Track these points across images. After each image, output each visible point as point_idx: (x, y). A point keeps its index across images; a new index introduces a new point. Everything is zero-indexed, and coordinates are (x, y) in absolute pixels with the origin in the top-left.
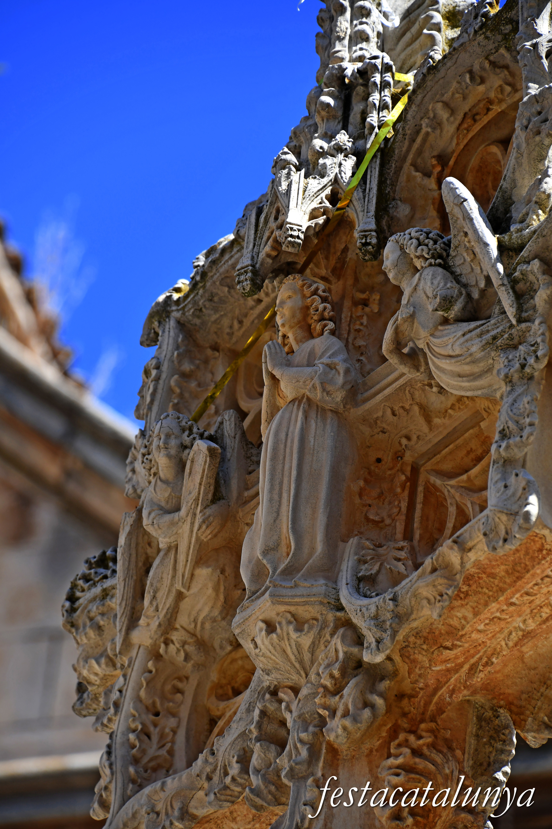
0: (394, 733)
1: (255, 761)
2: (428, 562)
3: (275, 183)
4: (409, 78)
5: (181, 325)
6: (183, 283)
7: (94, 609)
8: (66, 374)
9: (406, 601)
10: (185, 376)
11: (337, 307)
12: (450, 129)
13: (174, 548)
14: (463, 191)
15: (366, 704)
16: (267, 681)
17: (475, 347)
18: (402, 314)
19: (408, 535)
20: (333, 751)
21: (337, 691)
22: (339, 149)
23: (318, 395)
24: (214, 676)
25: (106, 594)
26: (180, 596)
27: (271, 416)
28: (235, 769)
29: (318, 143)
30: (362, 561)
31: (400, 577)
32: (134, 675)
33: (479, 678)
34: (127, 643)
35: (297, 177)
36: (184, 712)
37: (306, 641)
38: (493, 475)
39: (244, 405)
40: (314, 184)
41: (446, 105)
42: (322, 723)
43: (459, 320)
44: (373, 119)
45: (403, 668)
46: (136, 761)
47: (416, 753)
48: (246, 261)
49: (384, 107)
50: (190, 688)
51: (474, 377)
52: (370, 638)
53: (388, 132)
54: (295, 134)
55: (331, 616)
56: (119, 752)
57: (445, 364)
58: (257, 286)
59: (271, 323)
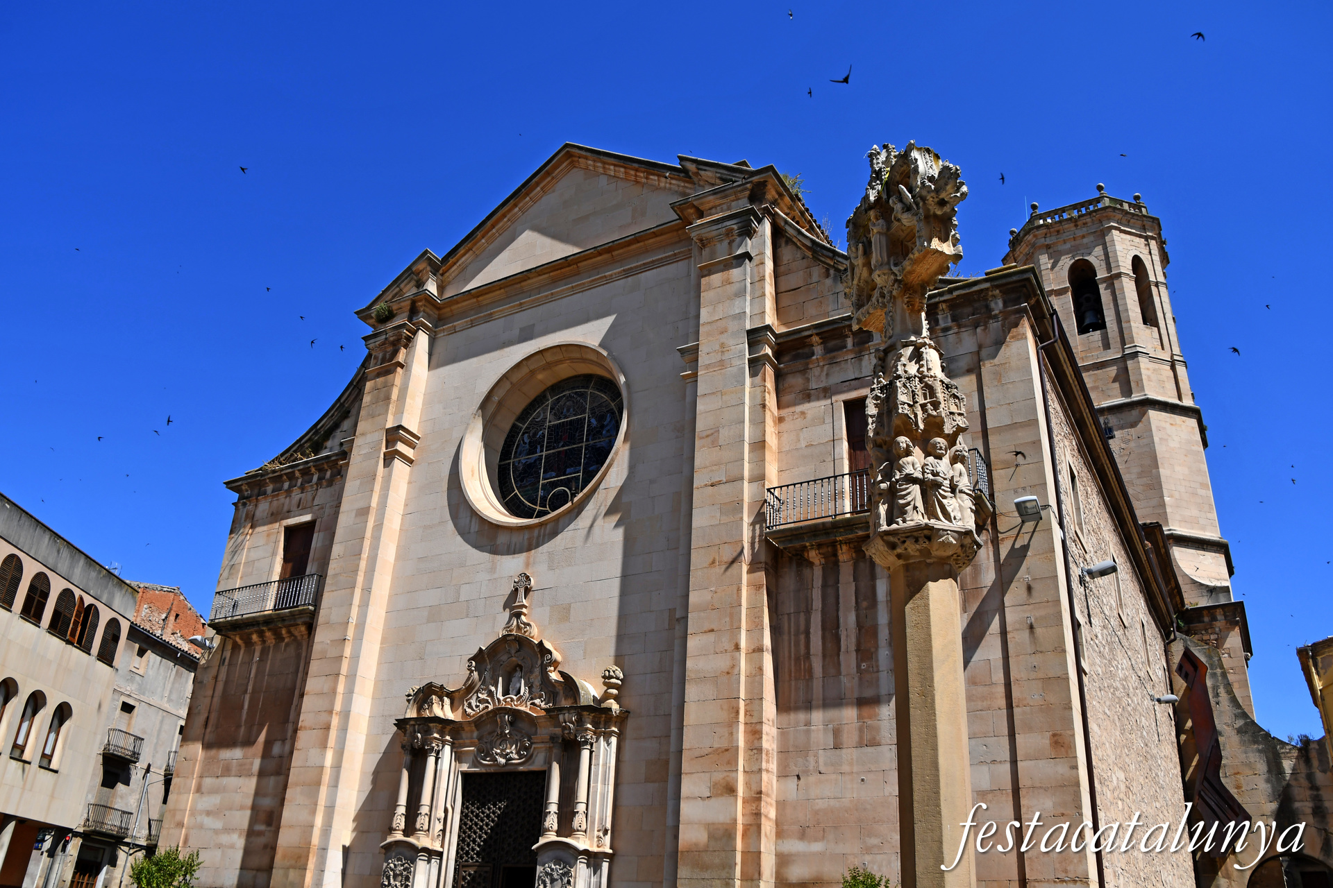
0: (905, 292)
1: (880, 301)
2: (907, 258)
3: (867, 193)
4: (889, 169)
5: (853, 223)
6: (852, 215)
7: (845, 279)
8: (831, 245)
9: (904, 266)
10: (855, 233)
11: (882, 214)
12: (898, 177)
13: (858, 265)
14: (903, 187)
15: (900, 287)
16: (880, 286)
17: (910, 216)
18: (894, 213)
19: (902, 254)
20: (894, 297)
21: (893, 285)
22: (878, 184)
23: (881, 231)
24: (870, 287)
25: (847, 276)
26: (861, 274)
27: (873, 235)
28: (876, 303)
29: (874, 184)
30: (894, 261)
31: (902, 263)
32: (855, 290)
33: (920, 278)
34: (852, 284)
35: (871, 191)
36: (865, 294)
37: (886, 277)
38: (917, 240)
39: (867, 236)
40: (874, 191)
41: (897, 172)
42: (891, 292)
43: (906, 212)
44: (883, 177)
45: (905, 279)
46: (857, 305)
47: (910, 294)
48: (863, 208)
49: (885, 175)
50: (865, 290)
51: (910, 222)
52: (898, 274)
53: (886, 179)
54: (869, 183)
55: (890, 272)
56: (854, 304)
57: (905, 220)
58: (866, 212)
59: (870, 219)
